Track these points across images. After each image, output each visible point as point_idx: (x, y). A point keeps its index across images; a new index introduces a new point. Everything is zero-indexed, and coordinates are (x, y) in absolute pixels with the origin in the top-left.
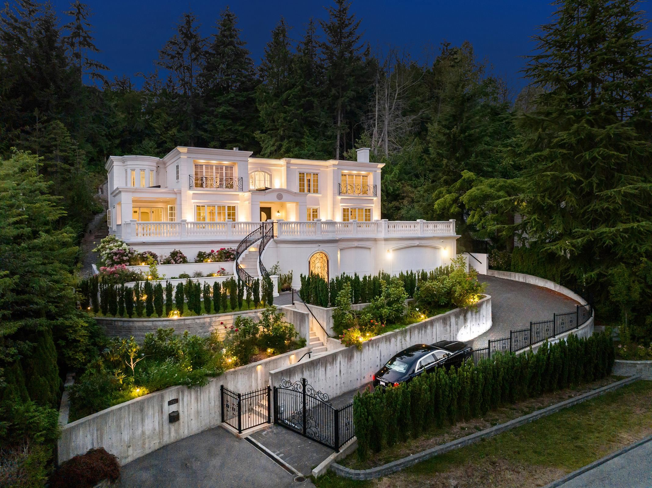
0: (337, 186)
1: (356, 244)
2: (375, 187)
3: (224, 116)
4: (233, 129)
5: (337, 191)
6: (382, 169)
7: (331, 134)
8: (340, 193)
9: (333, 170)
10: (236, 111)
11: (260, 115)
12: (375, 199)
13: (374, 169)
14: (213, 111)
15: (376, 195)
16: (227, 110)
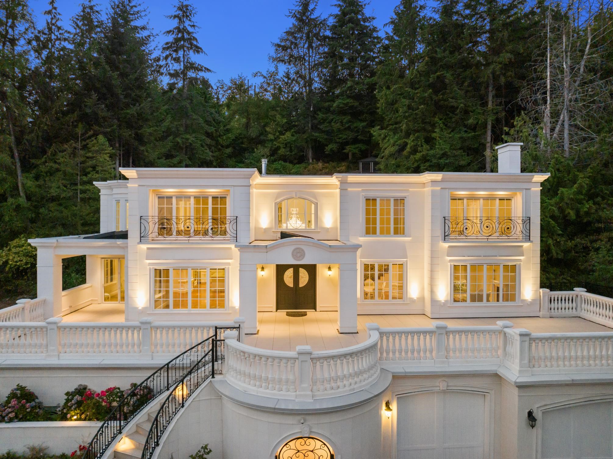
0: (440, 222)
1: (442, 385)
2: (527, 221)
3: (342, 112)
4: (352, 127)
5: (439, 233)
6: (542, 184)
7: (475, 122)
8: (445, 237)
9: (433, 191)
10: (356, 104)
11: (378, 105)
12: (526, 245)
13: (526, 186)
14: (330, 107)
15: (528, 238)
16: (344, 104)
